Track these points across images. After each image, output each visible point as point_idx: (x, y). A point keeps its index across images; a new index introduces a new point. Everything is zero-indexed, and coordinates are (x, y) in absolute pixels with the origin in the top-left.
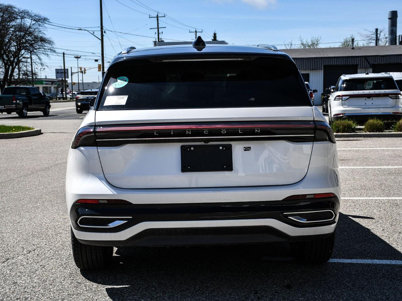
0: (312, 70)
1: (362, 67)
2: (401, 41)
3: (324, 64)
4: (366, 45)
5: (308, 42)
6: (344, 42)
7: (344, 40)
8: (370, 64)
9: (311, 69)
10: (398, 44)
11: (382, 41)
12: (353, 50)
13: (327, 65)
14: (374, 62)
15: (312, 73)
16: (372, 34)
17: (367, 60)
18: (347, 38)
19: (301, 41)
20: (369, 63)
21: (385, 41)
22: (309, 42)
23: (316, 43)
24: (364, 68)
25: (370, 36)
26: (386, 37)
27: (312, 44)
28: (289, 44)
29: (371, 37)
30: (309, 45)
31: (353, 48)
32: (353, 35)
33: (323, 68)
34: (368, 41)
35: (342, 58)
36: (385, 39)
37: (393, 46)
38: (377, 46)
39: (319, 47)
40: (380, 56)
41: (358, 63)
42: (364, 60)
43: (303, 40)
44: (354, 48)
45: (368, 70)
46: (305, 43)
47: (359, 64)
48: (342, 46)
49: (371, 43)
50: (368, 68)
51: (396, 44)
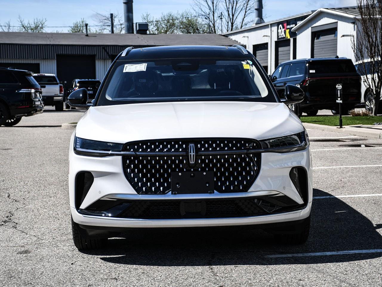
0: (43, 59)
1: (101, 58)
2: (139, 30)
3: (57, 53)
4: (99, 31)
5: (30, 23)
6: (74, 27)
7: (73, 24)
8: (109, 55)
9: (41, 58)
10: (135, 32)
11: (117, 28)
12: (87, 37)
13: (60, 54)
14: (113, 53)
15: (42, 63)
16: (106, 19)
17: (106, 51)
18: (77, 23)
19: (21, 22)
20: (108, 53)
21: (120, 28)
22: (32, 25)
23: (40, 26)
24: (103, 59)
25: (103, 21)
26: (121, 23)
27: (36, 27)
28: (6, 25)
29: (105, 22)
30: (32, 28)
31: (87, 35)
32: (84, 19)
33: (55, 58)
34: (101, 27)
35: (77, 46)
36: (120, 26)
37: (130, 35)
38: (113, 34)
39: (44, 31)
40: (119, 46)
41: (95, 53)
42: (102, 50)
43: (23, 21)
44: (89, 35)
45: (107, 61)
46: (26, 25)
47: (96, 55)
48: (72, 31)
49: (104, 29)
50: (107, 59)
51: (133, 33)
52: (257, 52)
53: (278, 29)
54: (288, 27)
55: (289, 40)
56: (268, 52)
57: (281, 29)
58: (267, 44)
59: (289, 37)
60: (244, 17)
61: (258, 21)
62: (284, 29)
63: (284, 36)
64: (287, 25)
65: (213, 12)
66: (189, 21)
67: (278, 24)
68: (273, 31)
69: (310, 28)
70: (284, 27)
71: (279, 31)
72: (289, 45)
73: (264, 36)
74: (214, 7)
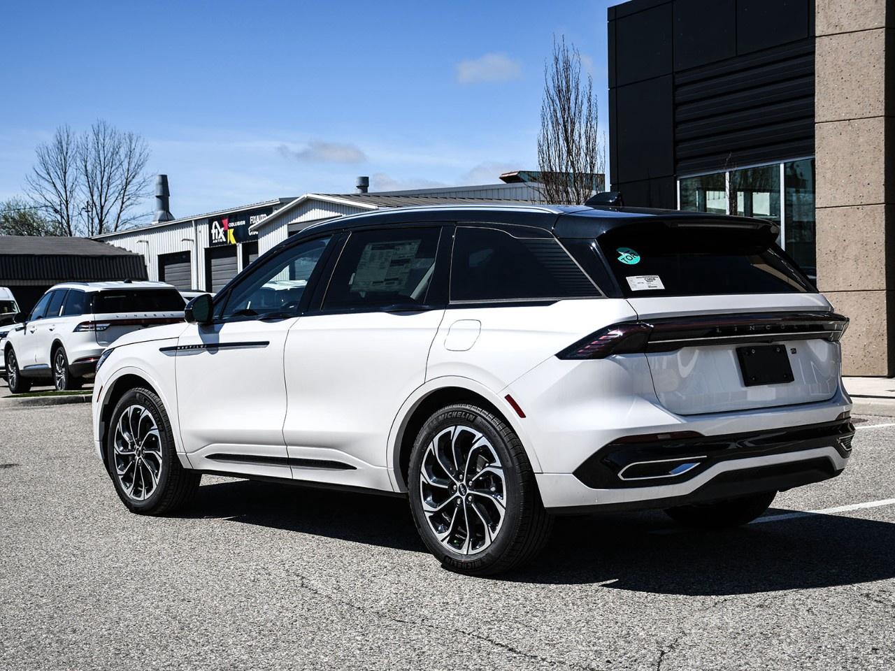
52: (166, 267)
53: (210, 228)
54: (232, 225)
55: (235, 247)
56: (190, 266)
57: (216, 227)
58: (188, 253)
59: (233, 242)
60: (121, 212)
61: (162, 215)
62: (223, 229)
63: (225, 240)
64: (229, 222)
65: (67, 201)
66: (23, 216)
67: (210, 221)
68: (200, 232)
69: (286, 226)
70: (222, 226)
71: (213, 231)
72: (235, 255)
73: (185, 240)
74: (68, 193)
